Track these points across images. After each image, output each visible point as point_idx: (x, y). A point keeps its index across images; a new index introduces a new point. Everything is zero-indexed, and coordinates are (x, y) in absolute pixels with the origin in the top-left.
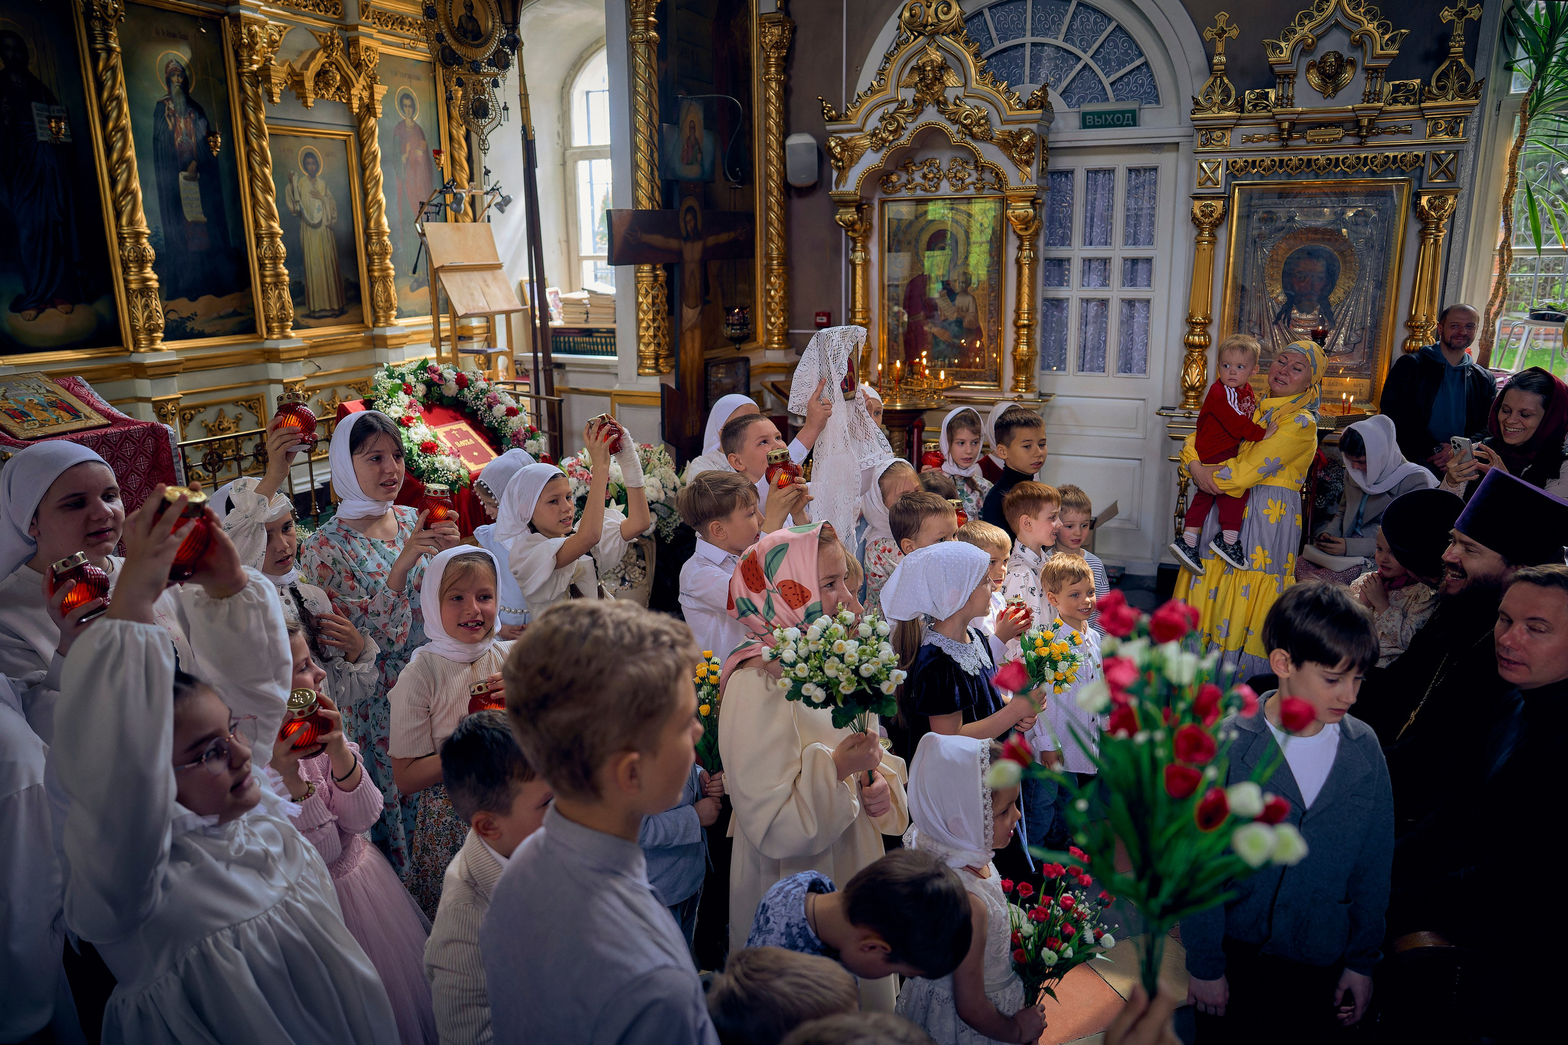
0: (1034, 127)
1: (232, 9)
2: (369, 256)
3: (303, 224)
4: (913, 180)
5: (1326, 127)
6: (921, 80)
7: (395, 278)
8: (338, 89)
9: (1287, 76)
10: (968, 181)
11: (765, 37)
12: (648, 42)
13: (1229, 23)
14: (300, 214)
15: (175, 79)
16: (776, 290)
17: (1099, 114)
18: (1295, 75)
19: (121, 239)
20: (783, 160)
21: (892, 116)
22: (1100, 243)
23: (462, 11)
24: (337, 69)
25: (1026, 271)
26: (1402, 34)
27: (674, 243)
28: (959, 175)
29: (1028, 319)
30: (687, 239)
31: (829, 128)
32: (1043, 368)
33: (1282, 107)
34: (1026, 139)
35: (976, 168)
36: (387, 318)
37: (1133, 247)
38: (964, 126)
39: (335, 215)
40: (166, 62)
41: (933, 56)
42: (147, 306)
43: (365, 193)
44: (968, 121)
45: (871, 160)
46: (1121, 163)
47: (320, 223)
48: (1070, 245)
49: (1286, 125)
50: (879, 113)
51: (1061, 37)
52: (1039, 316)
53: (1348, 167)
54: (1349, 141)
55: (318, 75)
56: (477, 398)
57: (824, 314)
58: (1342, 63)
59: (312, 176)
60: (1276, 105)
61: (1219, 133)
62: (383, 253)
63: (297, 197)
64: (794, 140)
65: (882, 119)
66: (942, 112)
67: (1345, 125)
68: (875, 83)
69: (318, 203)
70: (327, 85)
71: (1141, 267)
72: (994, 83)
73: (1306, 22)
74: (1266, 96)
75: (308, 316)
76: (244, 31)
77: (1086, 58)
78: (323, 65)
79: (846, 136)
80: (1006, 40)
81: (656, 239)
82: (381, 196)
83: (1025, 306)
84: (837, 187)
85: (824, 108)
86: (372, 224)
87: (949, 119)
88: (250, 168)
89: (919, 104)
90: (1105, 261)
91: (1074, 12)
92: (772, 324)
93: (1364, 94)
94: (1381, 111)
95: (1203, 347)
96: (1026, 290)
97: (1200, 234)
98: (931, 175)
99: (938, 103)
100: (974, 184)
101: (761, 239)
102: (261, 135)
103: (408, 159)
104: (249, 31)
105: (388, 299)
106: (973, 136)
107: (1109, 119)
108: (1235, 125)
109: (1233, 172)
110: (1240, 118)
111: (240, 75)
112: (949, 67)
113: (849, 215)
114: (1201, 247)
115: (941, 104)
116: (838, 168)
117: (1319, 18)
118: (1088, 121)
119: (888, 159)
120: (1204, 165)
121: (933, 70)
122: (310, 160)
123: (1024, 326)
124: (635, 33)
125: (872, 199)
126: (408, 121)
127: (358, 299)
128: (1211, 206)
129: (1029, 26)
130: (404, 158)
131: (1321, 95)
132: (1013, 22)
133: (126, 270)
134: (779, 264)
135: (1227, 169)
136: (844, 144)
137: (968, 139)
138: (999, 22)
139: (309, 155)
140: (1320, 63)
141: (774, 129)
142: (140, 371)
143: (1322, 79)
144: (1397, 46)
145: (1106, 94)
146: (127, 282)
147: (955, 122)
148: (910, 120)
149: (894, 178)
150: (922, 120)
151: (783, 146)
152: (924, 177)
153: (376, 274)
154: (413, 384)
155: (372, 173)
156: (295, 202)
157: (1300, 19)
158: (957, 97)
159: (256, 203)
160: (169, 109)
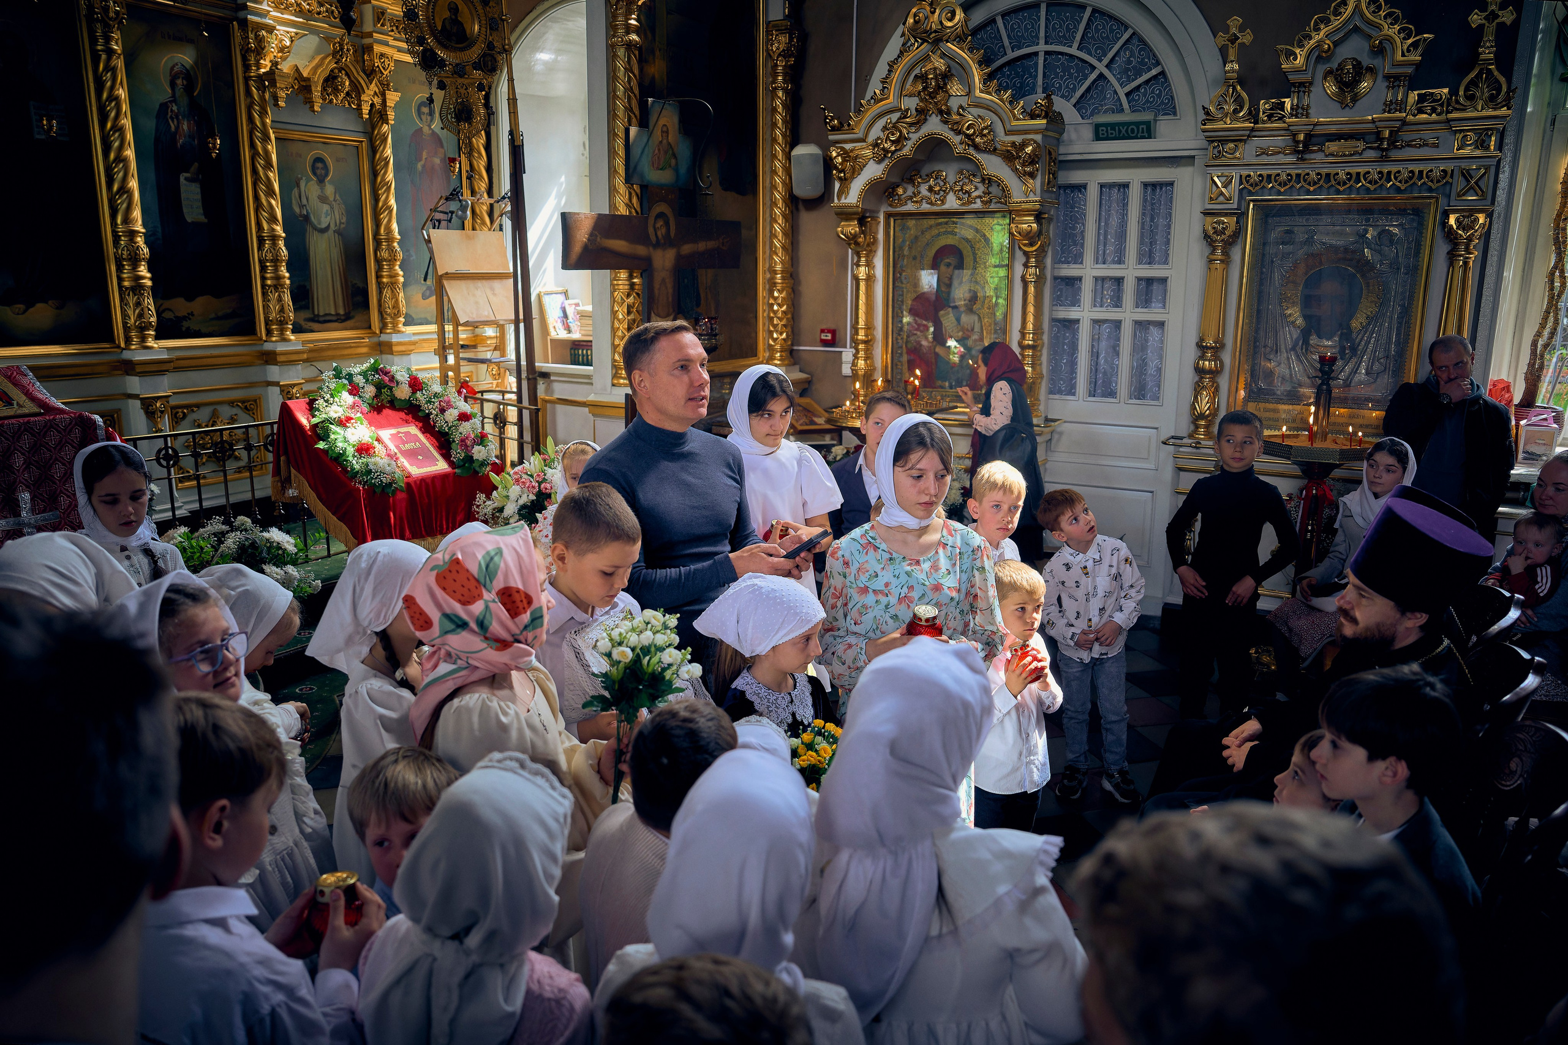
0: (1038, 138)
1: (241, 14)
2: (378, 262)
3: (309, 229)
4: (919, 193)
5: (1346, 140)
6: (925, 89)
7: (405, 285)
8: (348, 94)
9: (1302, 84)
10: (974, 194)
11: (772, 45)
12: (629, 45)
13: (1242, 29)
14: (307, 218)
15: (179, 82)
16: (779, 305)
17: (1113, 126)
18: (1311, 83)
19: (116, 238)
20: (788, 171)
21: (895, 126)
22: (1114, 262)
23: (447, 14)
24: (347, 74)
25: (1031, 289)
26: (1425, 39)
27: (641, 250)
28: (966, 188)
29: (1033, 340)
30: (657, 245)
31: (831, 137)
32: (1051, 392)
33: (1297, 117)
34: (1029, 149)
35: (983, 181)
36: (395, 325)
37: (1147, 266)
38: (968, 136)
39: (344, 220)
40: (170, 65)
41: (937, 64)
42: (138, 304)
43: (376, 198)
44: (971, 131)
45: (873, 171)
46: (1136, 177)
47: (328, 228)
48: (1081, 263)
49: (1301, 137)
50: (881, 123)
51: (1076, 45)
52: (1045, 337)
53: (1370, 182)
54: (1371, 154)
55: (326, 80)
56: (429, 402)
57: (829, 331)
58: (1360, 71)
59: (321, 181)
60: (1292, 115)
61: (1232, 145)
62: (392, 260)
63: (304, 201)
64: (800, 150)
65: (885, 128)
66: (945, 122)
67: (1367, 138)
68: (878, 92)
69: (326, 207)
70: (336, 91)
71: (1155, 287)
72: (998, 91)
73: (1322, 26)
74: (1281, 106)
75: (312, 320)
76: (251, 35)
77: (1101, 67)
78: (332, 71)
79: (848, 146)
80: (1019, 48)
81: (619, 245)
82: (392, 202)
83: (1030, 326)
84: (839, 199)
85: (826, 118)
86: (382, 231)
87: (952, 129)
88: (254, 171)
89: (922, 114)
90: (1119, 281)
91: (1089, 19)
92: (775, 340)
93: (1385, 104)
94: (1404, 122)
95: (1215, 373)
96: (1031, 309)
97: (1213, 252)
98: (937, 189)
99: (941, 112)
100: (980, 197)
101: (764, 253)
102: (266, 138)
103: (424, 166)
104: (257, 36)
105: (396, 306)
106: (976, 147)
107: (1123, 131)
108: (1249, 136)
109: (1248, 187)
110: (1252, 130)
111: (247, 79)
112: (952, 75)
113: (852, 227)
114: (1213, 266)
115: (944, 114)
116: (840, 179)
117: (1336, 22)
118: (1102, 133)
119: (890, 171)
120: (1216, 179)
121: (936, 78)
122: (319, 165)
123: (1029, 347)
124: (614, 36)
125: (878, 212)
126: (426, 129)
127: (365, 305)
128: (1224, 223)
129: (1042, 34)
130: (419, 166)
131: (1338, 105)
132: (1027, 30)
133: (120, 268)
134: (783, 278)
135: (1241, 183)
136: (846, 155)
137: (972, 151)
138: (1013, 29)
139: (319, 160)
140: (1337, 70)
141: (780, 139)
142: (129, 368)
143: (1340, 88)
144: (1420, 50)
145: (1121, 105)
146: (120, 280)
147: (959, 132)
148: (913, 129)
149: (900, 191)
150: (926, 130)
151: (788, 157)
152: (930, 189)
153: (385, 280)
154: (361, 385)
155: (383, 179)
156: (302, 206)
157: (1316, 24)
158: (961, 107)
159: (258, 206)
160: (172, 111)
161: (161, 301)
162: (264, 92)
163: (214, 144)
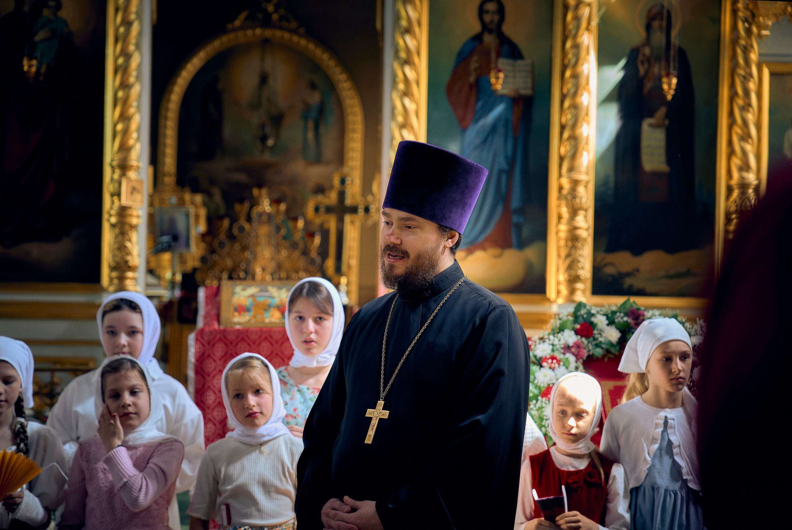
15: (656, 23)
19: (560, 188)
40: (649, 7)
88: (731, 113)
102: (748, 77)
111: (734, 12)
154: (600, 326)
159: (731, 153)
160: (644, 55)
161: (602, 255)
162: (750, 24)
163: (670, 84)
